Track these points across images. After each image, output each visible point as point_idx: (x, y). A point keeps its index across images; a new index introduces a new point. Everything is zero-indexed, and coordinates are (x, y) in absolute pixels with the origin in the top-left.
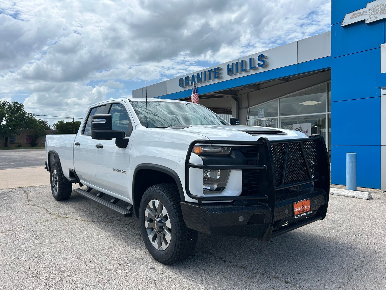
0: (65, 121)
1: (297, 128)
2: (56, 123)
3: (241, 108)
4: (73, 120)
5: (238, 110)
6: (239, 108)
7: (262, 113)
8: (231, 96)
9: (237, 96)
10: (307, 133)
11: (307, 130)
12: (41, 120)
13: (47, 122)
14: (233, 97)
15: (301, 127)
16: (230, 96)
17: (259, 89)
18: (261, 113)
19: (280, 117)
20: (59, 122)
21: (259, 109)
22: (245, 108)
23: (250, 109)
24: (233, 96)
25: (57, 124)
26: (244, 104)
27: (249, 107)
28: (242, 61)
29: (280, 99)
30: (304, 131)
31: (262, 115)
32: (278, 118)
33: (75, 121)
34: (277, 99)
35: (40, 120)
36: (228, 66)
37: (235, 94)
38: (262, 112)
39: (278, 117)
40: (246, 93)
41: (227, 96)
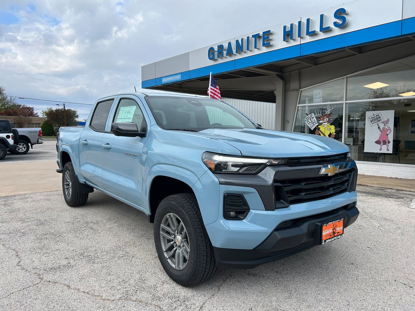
0: (54, 108)
3: (289, 90)
4: (64, 106)
5: (285, 92)
8: (275, 73)
9: (283, 73)
10: (387, 123)
11: (388, 120)
12: (25, 106)
13: (33, 107)
14: (277, 75)
15: (378, 115)
17: (316, 64)
18: (317, 97)
19: (346, 102)
20: (47, 109)
21: (315, 91)
22: (294, 90)
23: (301, 91)
24: (278, 73)
26: (294, 85)
27: (300, 88)
28: (308, 20)
29: (347, 78)
30: (382, 121)
31: (320, 99)
32: (343, 104)
33: (66, 109)
34: (344, 77)
36: (285, 27)
37: (281, 72)
38: (320, 95)
39: (344, 102)
40: (298, 70)
41: (270, 74)
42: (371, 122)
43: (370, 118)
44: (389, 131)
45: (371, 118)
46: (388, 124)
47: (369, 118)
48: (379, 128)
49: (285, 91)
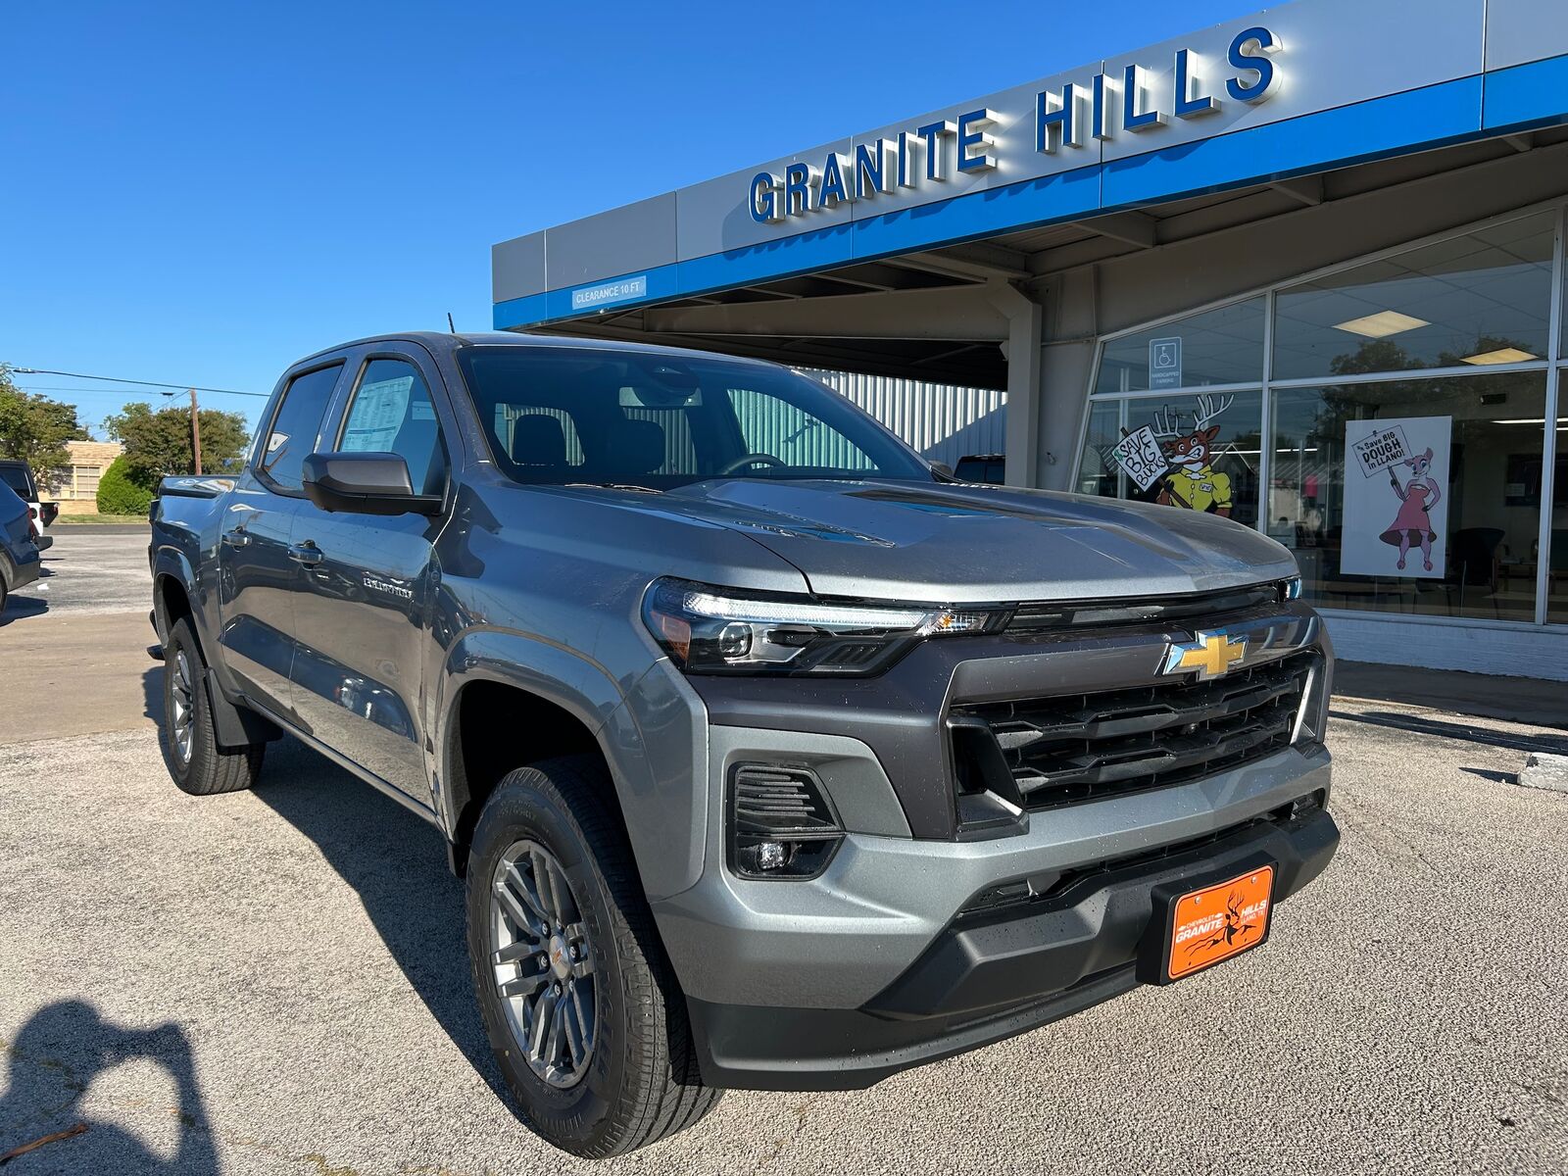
1: (1369, 441)
2: (118, 412)
3: (1053, 340)
5: (1042, 347)
6: (1046, 339)
7: (1172, 363)
8: (1008, 274)
9: (1035, 276)
12: (45, 400)
13: (74, 407)
14: (1016, 284)
15: (1392, 435)
16: (1000, 277)
17: (1160, 242)
18: (1165, 366)
19: (1274, 385)
20: (127, 409)
21: (1157, 343)
22: (1076, 338)
23: (1105, 344)
24: (1016, 275)
25: (121, 418)
26: (1075, 318)
27: (1100, 333)
29: (1276, 293)
30: (1408, 457)
31: (1174, 373)
32: (1259, 392)
33: (201, 409)
34: (1263, 290)
35: (41, 396)
36: (1042, 99)
37: (1028, 268)
38: (1172, 357)
39: (1265, 385)
40: (1089, 262)
41: (986, 279)
42: (1367, 461)
43: (1362, 445)
44: (1431, 496)
45: (1366, 444)
46: (1427, 467)
47: (1359, 448)
48: (1394, 482)
49: (1042, 341)
